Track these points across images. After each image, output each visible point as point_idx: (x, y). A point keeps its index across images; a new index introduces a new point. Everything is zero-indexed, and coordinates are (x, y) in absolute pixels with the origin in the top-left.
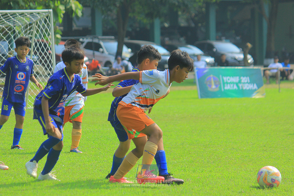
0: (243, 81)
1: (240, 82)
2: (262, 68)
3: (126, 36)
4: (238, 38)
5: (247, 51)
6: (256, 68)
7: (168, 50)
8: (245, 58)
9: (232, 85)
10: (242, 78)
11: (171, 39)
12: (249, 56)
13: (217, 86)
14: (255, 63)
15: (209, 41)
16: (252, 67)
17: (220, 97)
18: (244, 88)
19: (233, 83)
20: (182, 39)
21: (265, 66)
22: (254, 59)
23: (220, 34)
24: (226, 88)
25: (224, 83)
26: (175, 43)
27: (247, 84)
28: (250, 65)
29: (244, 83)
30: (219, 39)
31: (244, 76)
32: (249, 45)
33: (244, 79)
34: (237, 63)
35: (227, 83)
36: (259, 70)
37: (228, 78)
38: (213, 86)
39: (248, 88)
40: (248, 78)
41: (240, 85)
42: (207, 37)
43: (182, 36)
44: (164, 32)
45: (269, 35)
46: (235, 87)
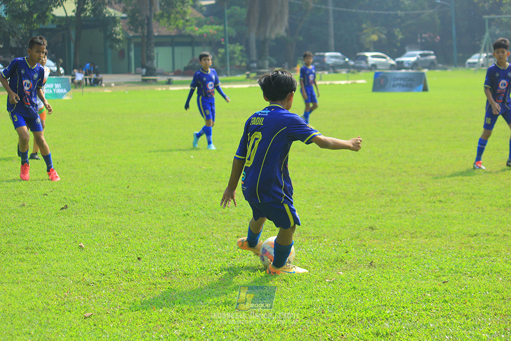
0: (56, 87)
1: (54, 87)
2: (70, 78)
4: (53, 55)
5: (59, 65)
6: (66, 77)
8: (58, 69)
10: (55, 84)
12: (61, 69)
14: (66, 74)
16: (63, 77)
18: (57, 92)
19: (49, 89)
21: (72, 76)
22: (65, 70)
27: (59, 90)
28: (61, 75)
29: (57, 88)
31: (57, 83)
32: (61, 61)
33: (57, 86)
34: (53, 74)
36: (68, 79)
39: (60, 92)
40: (60, 85)
41: (54, 90)
45: (75, 53)
46: (51, 91)
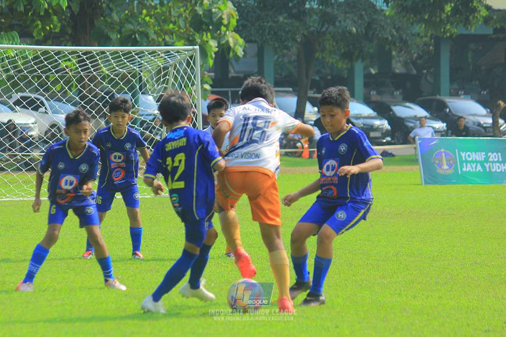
0: (491, 159)
1: (486, 160)
3: (311, 88)
5: (498, 114)
7: (374, 110)
8: (495, 123)
9: (474, 166)
10: (490, 154)
11: (379, 93)
13: (450, 166)
15: (438, 97)
17: (454, 183)
18: (494, 170)
19: (476, 162)
20: (397, 93)
23: (456, 86)
24: (464, 169)
25: (462, 162)
26: (386, 99)
27: (497, 165)
29: (493, 162)
30: (455, 94)
31: (492, 152)
32: (502, 104)
33: (494, 156)
34: (482, 130)
35: (467, 162)
37: (468, 153)
38: (445, 167)
39: (499, 171)
40: (499, 155)
41: (487, 165)
42: (437, 90)
43: (397, 89)
44: (369, 82)
46: (479, 168)
